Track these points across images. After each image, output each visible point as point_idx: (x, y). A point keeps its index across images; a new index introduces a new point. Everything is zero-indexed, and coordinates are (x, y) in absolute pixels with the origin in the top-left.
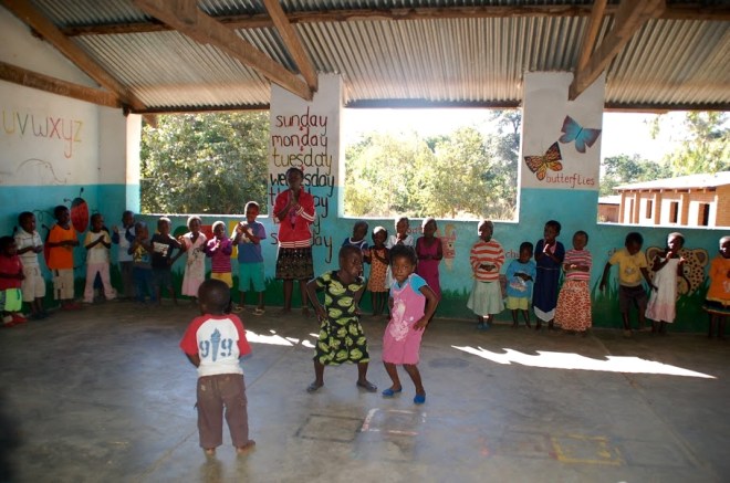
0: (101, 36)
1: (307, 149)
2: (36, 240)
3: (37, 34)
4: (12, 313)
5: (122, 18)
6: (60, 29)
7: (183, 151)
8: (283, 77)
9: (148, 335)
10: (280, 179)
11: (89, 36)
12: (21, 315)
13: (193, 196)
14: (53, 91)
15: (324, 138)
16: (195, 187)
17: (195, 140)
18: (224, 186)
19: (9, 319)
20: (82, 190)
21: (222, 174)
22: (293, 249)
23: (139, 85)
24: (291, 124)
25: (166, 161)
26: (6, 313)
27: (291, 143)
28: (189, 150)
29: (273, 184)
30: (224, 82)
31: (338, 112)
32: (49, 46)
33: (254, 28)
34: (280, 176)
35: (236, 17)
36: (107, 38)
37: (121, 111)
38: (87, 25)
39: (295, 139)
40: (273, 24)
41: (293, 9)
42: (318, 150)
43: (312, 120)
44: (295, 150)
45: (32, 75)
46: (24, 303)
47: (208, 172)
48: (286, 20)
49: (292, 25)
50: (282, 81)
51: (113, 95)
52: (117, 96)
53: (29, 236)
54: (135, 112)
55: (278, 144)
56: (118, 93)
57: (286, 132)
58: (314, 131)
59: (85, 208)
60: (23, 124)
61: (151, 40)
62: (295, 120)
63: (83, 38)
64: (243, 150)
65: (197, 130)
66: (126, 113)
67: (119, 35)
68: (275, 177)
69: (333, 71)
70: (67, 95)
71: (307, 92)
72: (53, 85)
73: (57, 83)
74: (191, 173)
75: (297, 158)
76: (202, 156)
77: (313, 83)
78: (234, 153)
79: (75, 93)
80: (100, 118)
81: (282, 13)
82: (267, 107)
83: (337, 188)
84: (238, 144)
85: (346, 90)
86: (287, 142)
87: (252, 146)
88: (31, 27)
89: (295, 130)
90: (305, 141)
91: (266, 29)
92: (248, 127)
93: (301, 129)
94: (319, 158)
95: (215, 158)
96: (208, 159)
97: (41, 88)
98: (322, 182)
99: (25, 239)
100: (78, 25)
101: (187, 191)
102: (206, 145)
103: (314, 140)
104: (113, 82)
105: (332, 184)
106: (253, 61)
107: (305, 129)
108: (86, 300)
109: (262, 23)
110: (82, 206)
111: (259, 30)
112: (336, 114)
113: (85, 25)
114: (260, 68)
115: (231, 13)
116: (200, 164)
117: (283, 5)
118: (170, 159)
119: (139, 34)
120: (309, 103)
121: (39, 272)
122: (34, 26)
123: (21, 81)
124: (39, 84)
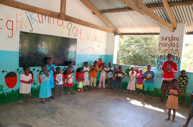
0: (110, 13)
1: (171, 48)
2: (88, 69)
3: (94, 13)
4: (80, 89)
5: (117, 8)
6: (100, 12)
7: (127, 45)
8: (166, 25)
9: (116, 101)
10: (161, 57)
11: (107, 13)
12: (82, 89)
13: (129, 58)
14: (97, 29)
15: (177, 45)
16: (130, 56)
17: (131, 42)
18: (138, 56)
19: (79, 90)
20: (101, 56)
21: (138, 52)
22: (168, 81)
23: (119, 27)
24: (166, 39)
25: (122, 48)
26: (79, 88)
27: (166, 45)
28: (129, 45)
29: (158, 58)
30: (145, 26)
31: (183, 36)
32: (97, 17)
33: (157, 9)
34: (161, 56)
35: (151, 6)
36: (112, 14)
37: (114, 34)
38: (107, 10)
39: (167, 44)
40: (164, 8)
41: (171, 2)
42: (175, 48)
43: (173, 38)
44: (167, 48)
45: (92, 24)
46: (83, 86)
47: (134, 52)
48: (169, 6)
49: (170, 8)
50: (165, 26)
51: (112, 30)
52: (113, 30)
53: (86, 68)
54: (118, 34)
55: (161, 46)
56: (114, 29)
57: (164, 42)
58: (174, 42)
59: (102, 61)
60: (88, 37)
61: (124, 14)
62: (168, 38)
63: (105, 14)
64: (145, 46)
65: (132, 39)
66: (115, 35)
67: (116, 13)
68: (159, 56)
69: (182, 22)
70: (100, 30)
71: (173, 29)
72: (97, 27)
73: (98, 26)
74: (129, 52)
75: (167, 50)
76: (133, 47)
77: (175, 26)
78: (142, 46)
79: (102, 29)
80: (108, 36)
81: (167, 4)
82: (158, 34)
83: (181, 61)
84: (144, 44)
85: (186, 28)
86: (164, 45)
87: (148, 44)
88: (93, 12)
89: (167, 41)
90: (170, 45)
91: (161, 10)
92: (147, 39)
93: (169, 41)
94: (175, 51)
95: (136, 48)
96: (134, 48)
97: (94, 28)
98: (175, 59)
99: (85, 69)
100: (105, 10)
101: (127, 57)
102: (134, 44)
103: (174, 45)
104: (113, 26)
105: (179, 60)
106: (157, 20)
107: (171, 41)
108: (99, 87)
109: (160, 8)
110: (101, 60)
111: (158, 10)
112: (182, 36)
113: (106, 10)
114: (160, 22)
115: (150, 5)
116: (132, 49)
117: (168, 2)
118: (123, 47)
119: (121, 12)
120: (173, 33)
121: (88, 78)
122: (93, 11)
123: (89, 26)
124: (93, 27)
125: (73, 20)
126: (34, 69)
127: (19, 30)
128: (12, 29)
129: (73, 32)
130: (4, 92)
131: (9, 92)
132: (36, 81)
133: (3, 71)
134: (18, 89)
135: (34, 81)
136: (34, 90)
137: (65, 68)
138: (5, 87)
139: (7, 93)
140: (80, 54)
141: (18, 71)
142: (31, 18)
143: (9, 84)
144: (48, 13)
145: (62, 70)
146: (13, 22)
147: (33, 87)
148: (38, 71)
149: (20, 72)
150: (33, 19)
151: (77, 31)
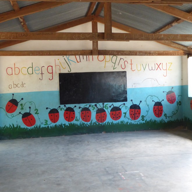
45: (140, 52)
51: (181, 51)
56: (183, 50)
60: (144, 68)
66: (188, 57)
72: (150, 53)
73: (152, 52)
123: (136, 55)
124: (144, 54)
125: (110, 53)
126: (75, 106)
127: (58, 72)
128: (52, 73)
129: (120, 65)
130: (48, 126)
131: (53, 126)
132: (78, 118)
133: (47, 108)
134: (60, 124)
135: (76, 118)
136: (77, 126)
137: (113, 104)
138: (49, 122)
139: (51, 127)
140: (134, 87)
141: (59, 108)
142: (68, 60)
143: (52, 119)
144: (79, 53)
145: (109, 107)
146: (52, 66)
147: (76, 123)
148: (80, 108)
149: (61, 108)
150: (70, 60)
151: (126, 62)
